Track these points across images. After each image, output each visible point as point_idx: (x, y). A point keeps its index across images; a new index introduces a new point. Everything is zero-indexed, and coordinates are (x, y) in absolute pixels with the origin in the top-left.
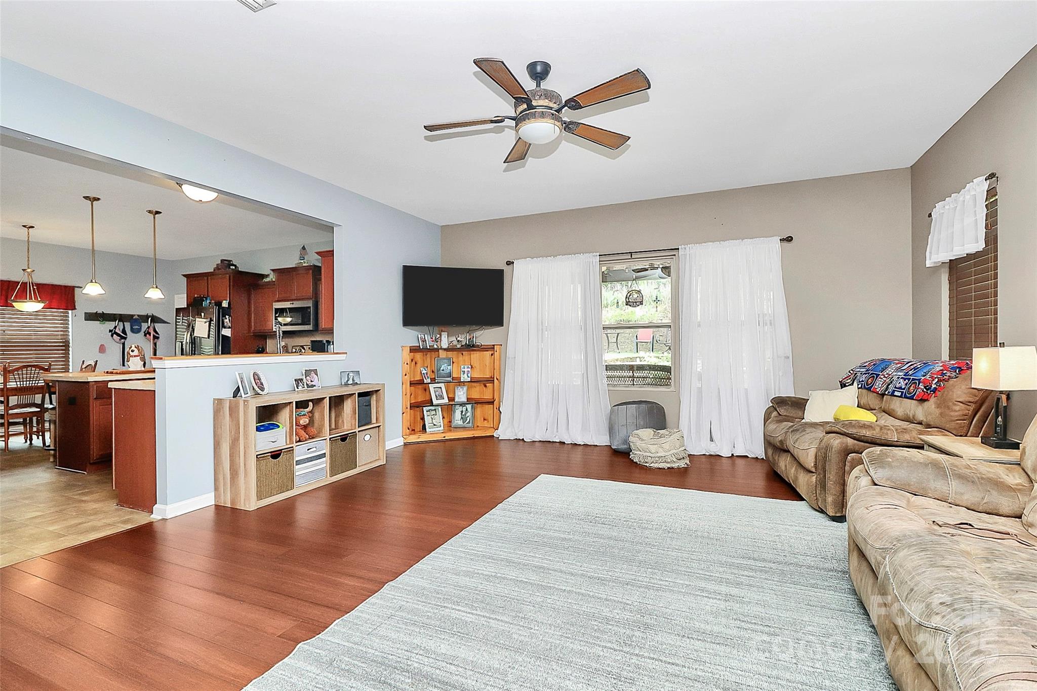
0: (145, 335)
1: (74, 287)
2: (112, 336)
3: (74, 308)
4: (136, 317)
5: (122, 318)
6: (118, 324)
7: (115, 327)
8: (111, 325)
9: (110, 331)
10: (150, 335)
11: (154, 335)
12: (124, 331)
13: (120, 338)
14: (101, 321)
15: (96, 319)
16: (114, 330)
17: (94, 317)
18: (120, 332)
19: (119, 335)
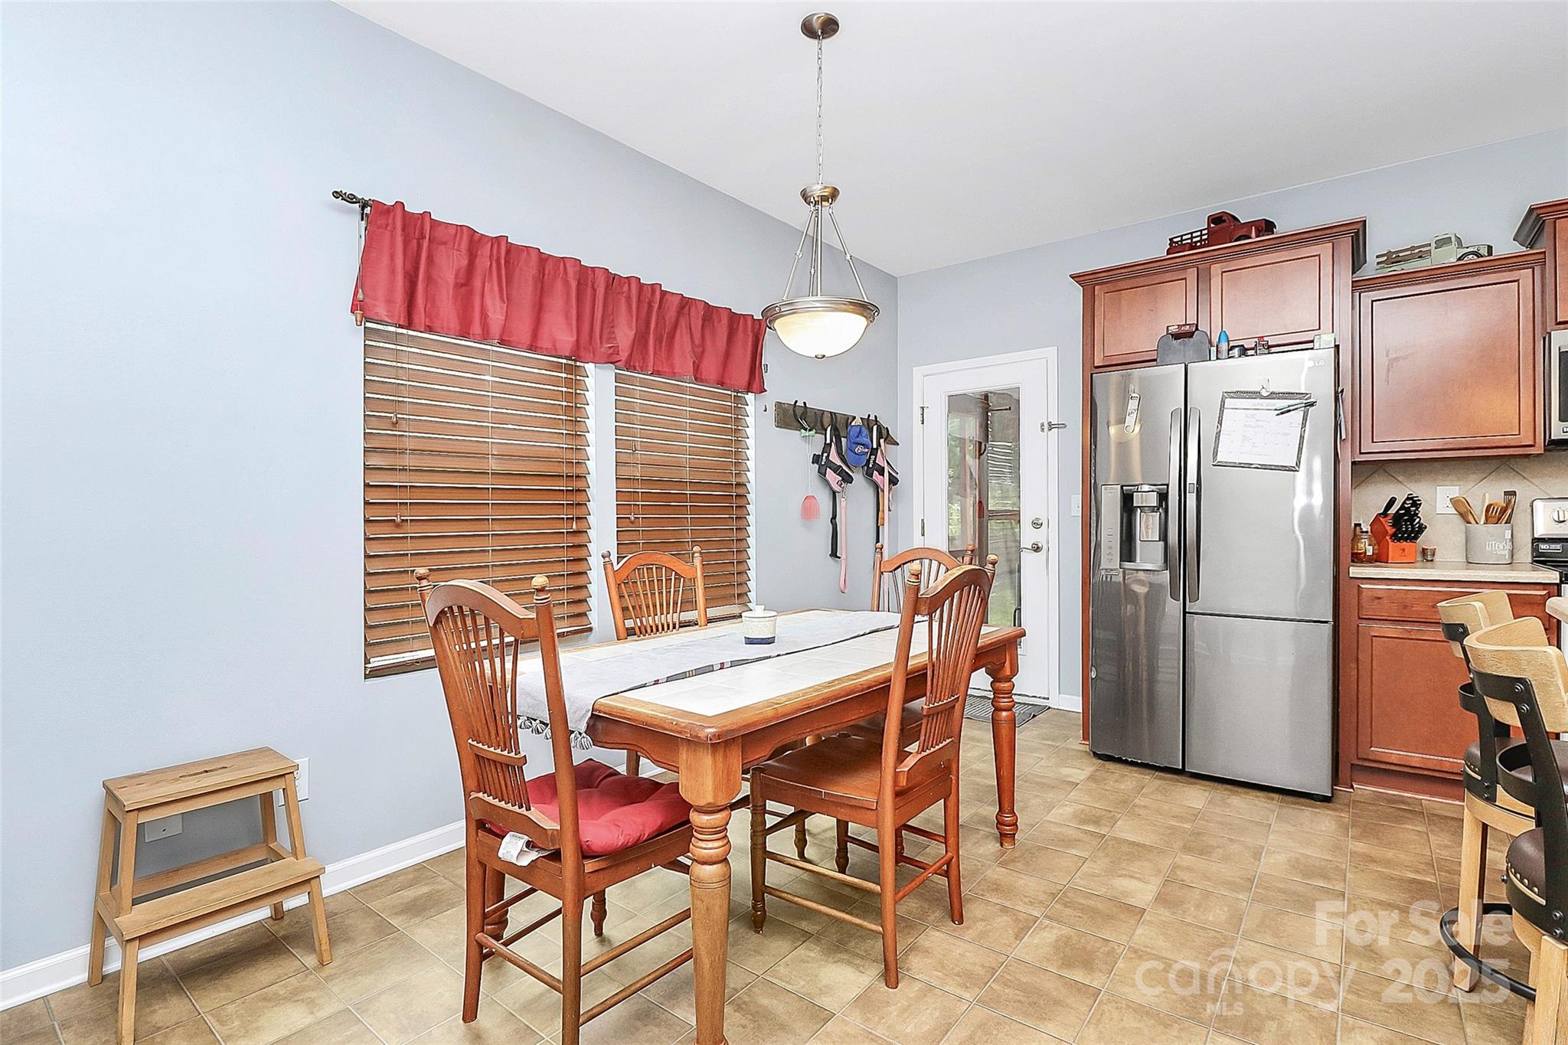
0: (869, 473)
3: (760, 389)
4: (857, 422)
5: (834, 425)
9: (817, 459)
11: (890, 474)
12: (842, 457)
13: (841, 478)
14: (806, 430)
15: (795, 424)
16: (825, 455)
17: (794, 417)
18: (839, 463)
19: (837, 470)
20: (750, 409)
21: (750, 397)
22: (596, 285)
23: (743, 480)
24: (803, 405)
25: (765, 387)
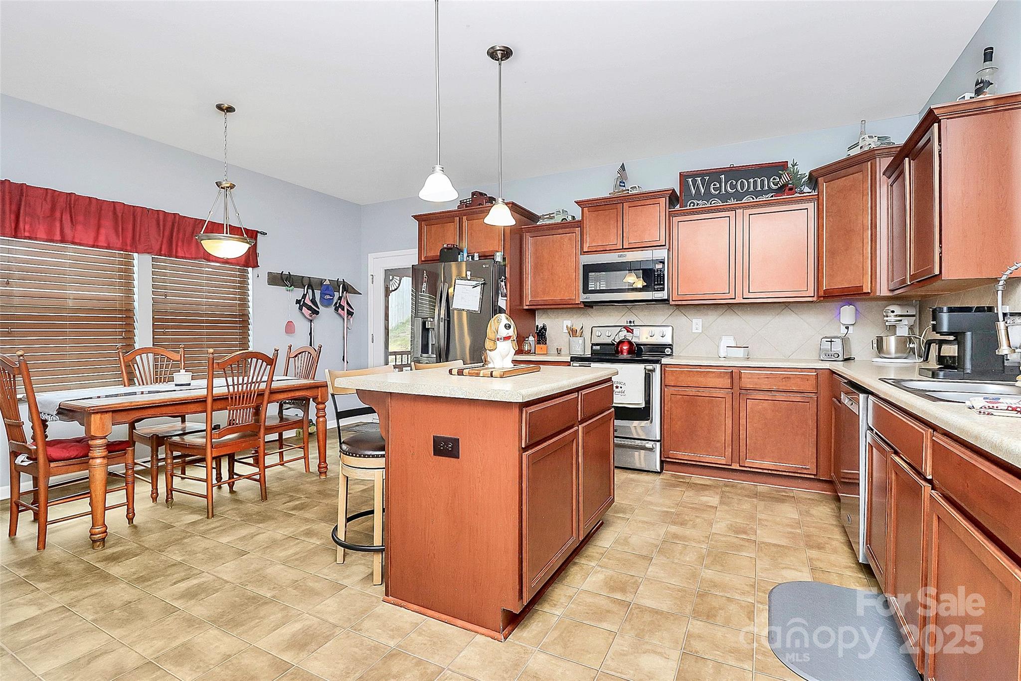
0: (336, 309)
1: (257, 232)
2: (301, 309)
3: (256, 265)
4: (327, 282)
5: (311, 284)
6: (307, 292)
7: (304, 296)
8: (298, 293)
9: (298, 302)
10: (343, 309)
11: (348, 310)
12: (313, 301)
13: (311, 312)
14: (288, 286)
15: (282, 283)
16: (303, 300)
17: (280, 280)
18: (310, 304)
19: (309, 308)
20: (250, 275)
21: (250, 269)
22: (136, 214)
23: (245, 312)
24: (288, 273)
25: (259, 265)
